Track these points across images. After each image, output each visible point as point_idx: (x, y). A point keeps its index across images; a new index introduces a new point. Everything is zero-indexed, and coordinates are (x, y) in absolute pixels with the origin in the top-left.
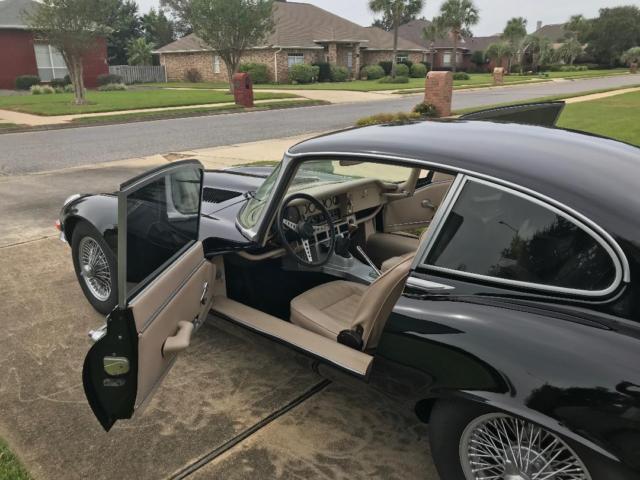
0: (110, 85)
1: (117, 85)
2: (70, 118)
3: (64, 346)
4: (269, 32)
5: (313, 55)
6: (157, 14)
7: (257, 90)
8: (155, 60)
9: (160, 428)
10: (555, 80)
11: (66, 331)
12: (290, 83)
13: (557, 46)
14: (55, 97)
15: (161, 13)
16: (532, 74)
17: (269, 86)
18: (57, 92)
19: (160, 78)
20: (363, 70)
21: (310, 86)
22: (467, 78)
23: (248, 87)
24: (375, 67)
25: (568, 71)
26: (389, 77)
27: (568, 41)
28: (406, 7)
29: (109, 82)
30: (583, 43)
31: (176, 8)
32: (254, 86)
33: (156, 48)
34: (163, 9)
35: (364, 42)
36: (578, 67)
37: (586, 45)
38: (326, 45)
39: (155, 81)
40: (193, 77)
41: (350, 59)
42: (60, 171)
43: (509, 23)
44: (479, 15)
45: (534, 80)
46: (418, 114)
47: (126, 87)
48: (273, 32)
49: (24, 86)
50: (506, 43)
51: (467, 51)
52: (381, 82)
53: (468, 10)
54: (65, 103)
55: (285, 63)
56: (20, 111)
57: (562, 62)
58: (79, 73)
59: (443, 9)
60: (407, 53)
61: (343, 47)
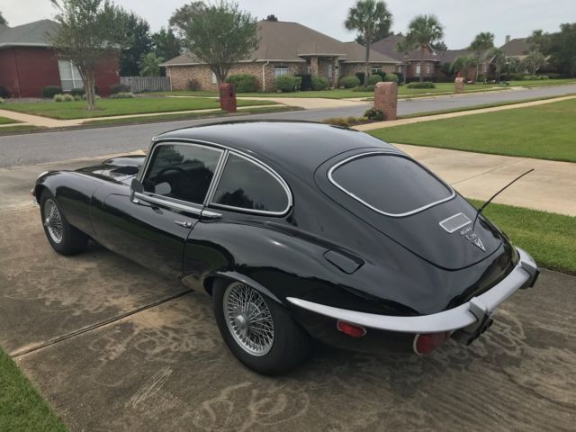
0: (121, 94)
1: (127, 94)
2: (81, 121)
3: (28, 271)
4: (253, 49)
5: (297, 67)
6: (167, 32)
7: (240, 98)
8: (162, 72)
9: (74, 312)
10: (514, 88)
11: (32, 262)
12: (276, 92)
13: (522, 58)
14: (74, 104)
15: (170, 31)
16: (495, 83)
17: (256, 94)
18: (76, 100)
19: (166, 88)
20: (342, 80)
21: (292, 94)
22: (432, 87)
23: (232, 95)
24: (352, 78)
25: (530, 80)
26: (363, 86)
27: (531, 53)
28: (377, 25)
29: (120, 91)
30: (546, 55)
31: (183, 27)
32: (237, 95)
33: (163, 62)
34: (172, 28)
35: (342, 56)
36: (540, 77)
37: (549, 57)
38: (308, 59)
39: (161, 90)
40: (194, 87)
41: (330, 70)
42: (62, 162)
43: (478, 37)
44: (444, 31)
45: (494, 88)
46: (366, 118)
47: (134, 95)
48: (257, 49)
49: (49, 95)
50: (471, 56)
51: (438, 62)
52: (355, 91)
53: (434, 27)
54: (80, 109)
55: (272, 74)
56: (42, 116)
57: (527, 72)
58: (91, 84)
59: (411, 27)
60: (381, 65)
61: (323, 60)
